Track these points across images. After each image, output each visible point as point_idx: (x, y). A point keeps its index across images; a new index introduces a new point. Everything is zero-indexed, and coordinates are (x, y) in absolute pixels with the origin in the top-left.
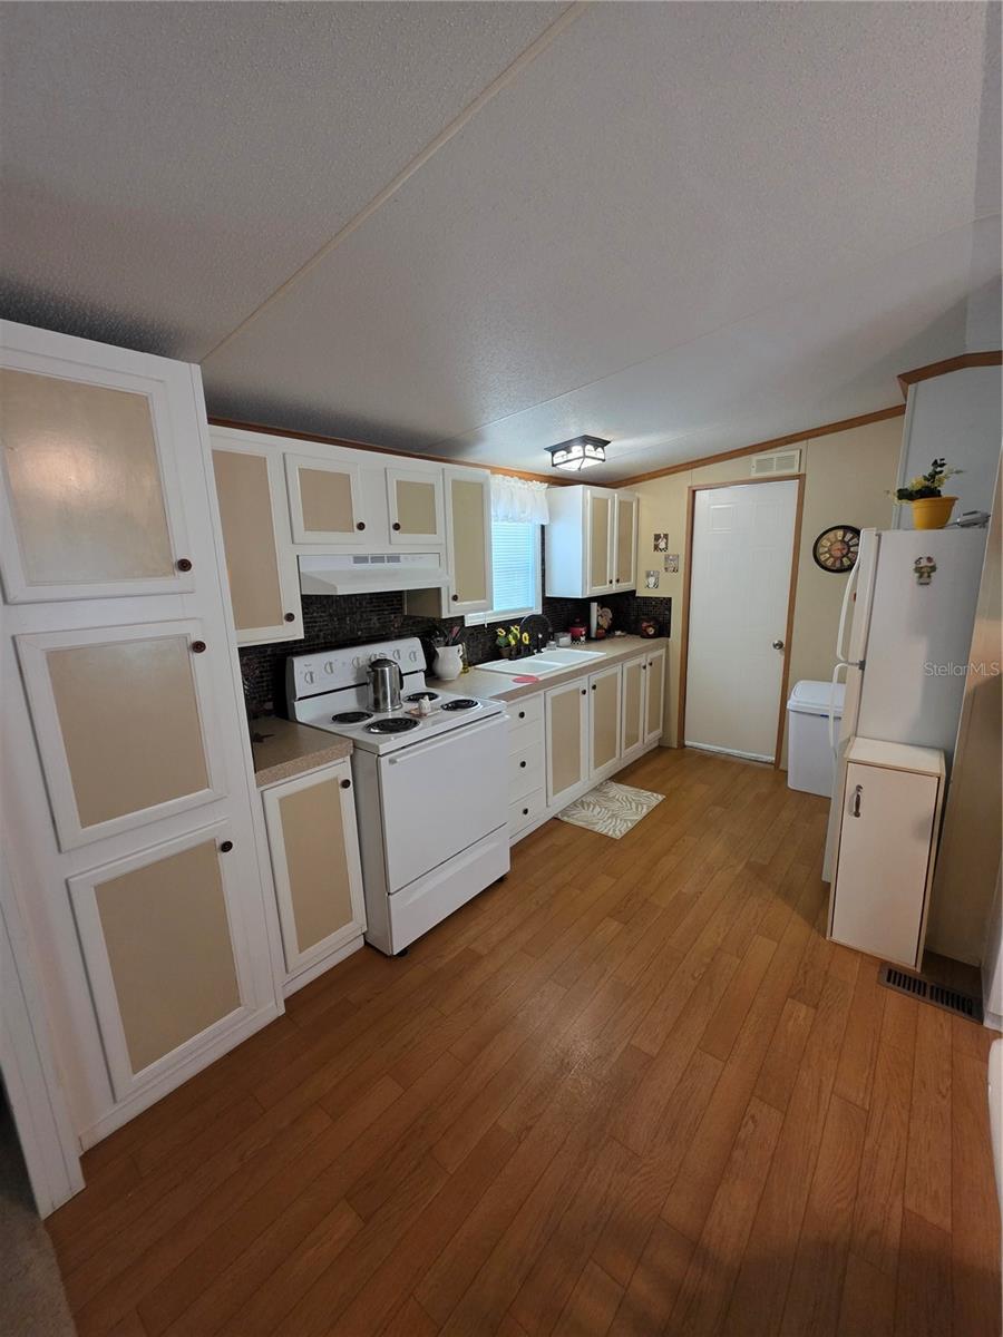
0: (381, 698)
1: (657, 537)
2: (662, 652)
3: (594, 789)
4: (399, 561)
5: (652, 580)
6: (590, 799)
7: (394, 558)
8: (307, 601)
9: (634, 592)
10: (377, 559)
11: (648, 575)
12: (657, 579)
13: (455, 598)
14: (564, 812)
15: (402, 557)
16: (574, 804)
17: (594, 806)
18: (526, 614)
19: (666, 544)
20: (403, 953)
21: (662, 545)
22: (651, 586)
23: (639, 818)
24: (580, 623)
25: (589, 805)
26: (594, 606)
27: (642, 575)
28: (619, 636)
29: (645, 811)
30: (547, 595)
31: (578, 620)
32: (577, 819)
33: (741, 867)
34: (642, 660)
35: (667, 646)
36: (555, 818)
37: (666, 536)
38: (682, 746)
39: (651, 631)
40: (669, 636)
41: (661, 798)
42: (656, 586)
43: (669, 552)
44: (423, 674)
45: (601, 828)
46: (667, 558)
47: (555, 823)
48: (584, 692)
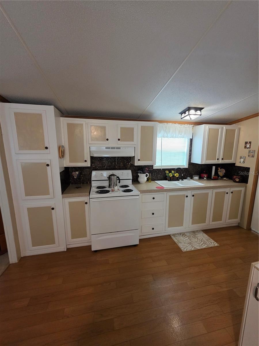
0: (111, 184)
1: (246, 143)
2: (243, 189)
3: (193, 231)
4: (120, 149)
5: (242, 160)
6: (188, 234)
7: (119, 148)
8: (92, 158)
9: (235, 164)
10: (113, 148)
11: (241, 158)
12: (245, 160)
13: (139, 160)
14: (174, 235)
15: (121, 148)
16: (180, 234)
17: (187, 237)
18: (176, 167)
19: (250, 146)
20: (96, 251)
21: (248, 146)
22: (242, 162)
23: (199, 248)
24: (205, 173)
25: (185, 236)
26: (214, 168)
27: (238, 157)
28: (225, 180)
29: (204, 247)
30: (191, 162)
31: (204, 172)
32: (176, 239)
33: (225, 289)
34: (227, 190)
35: (246, 187)
36: (169, 235)
37: (250, 143)
38: (249, 229)
39: (237, 180)
40: (247, 183)
41: (216, 245)
42: (244, 162)
43: (251, 149)
44: (131, 180)
45: (181, 246)
46: (249, 152)
47: (169, 237)
48: (187, 196)
